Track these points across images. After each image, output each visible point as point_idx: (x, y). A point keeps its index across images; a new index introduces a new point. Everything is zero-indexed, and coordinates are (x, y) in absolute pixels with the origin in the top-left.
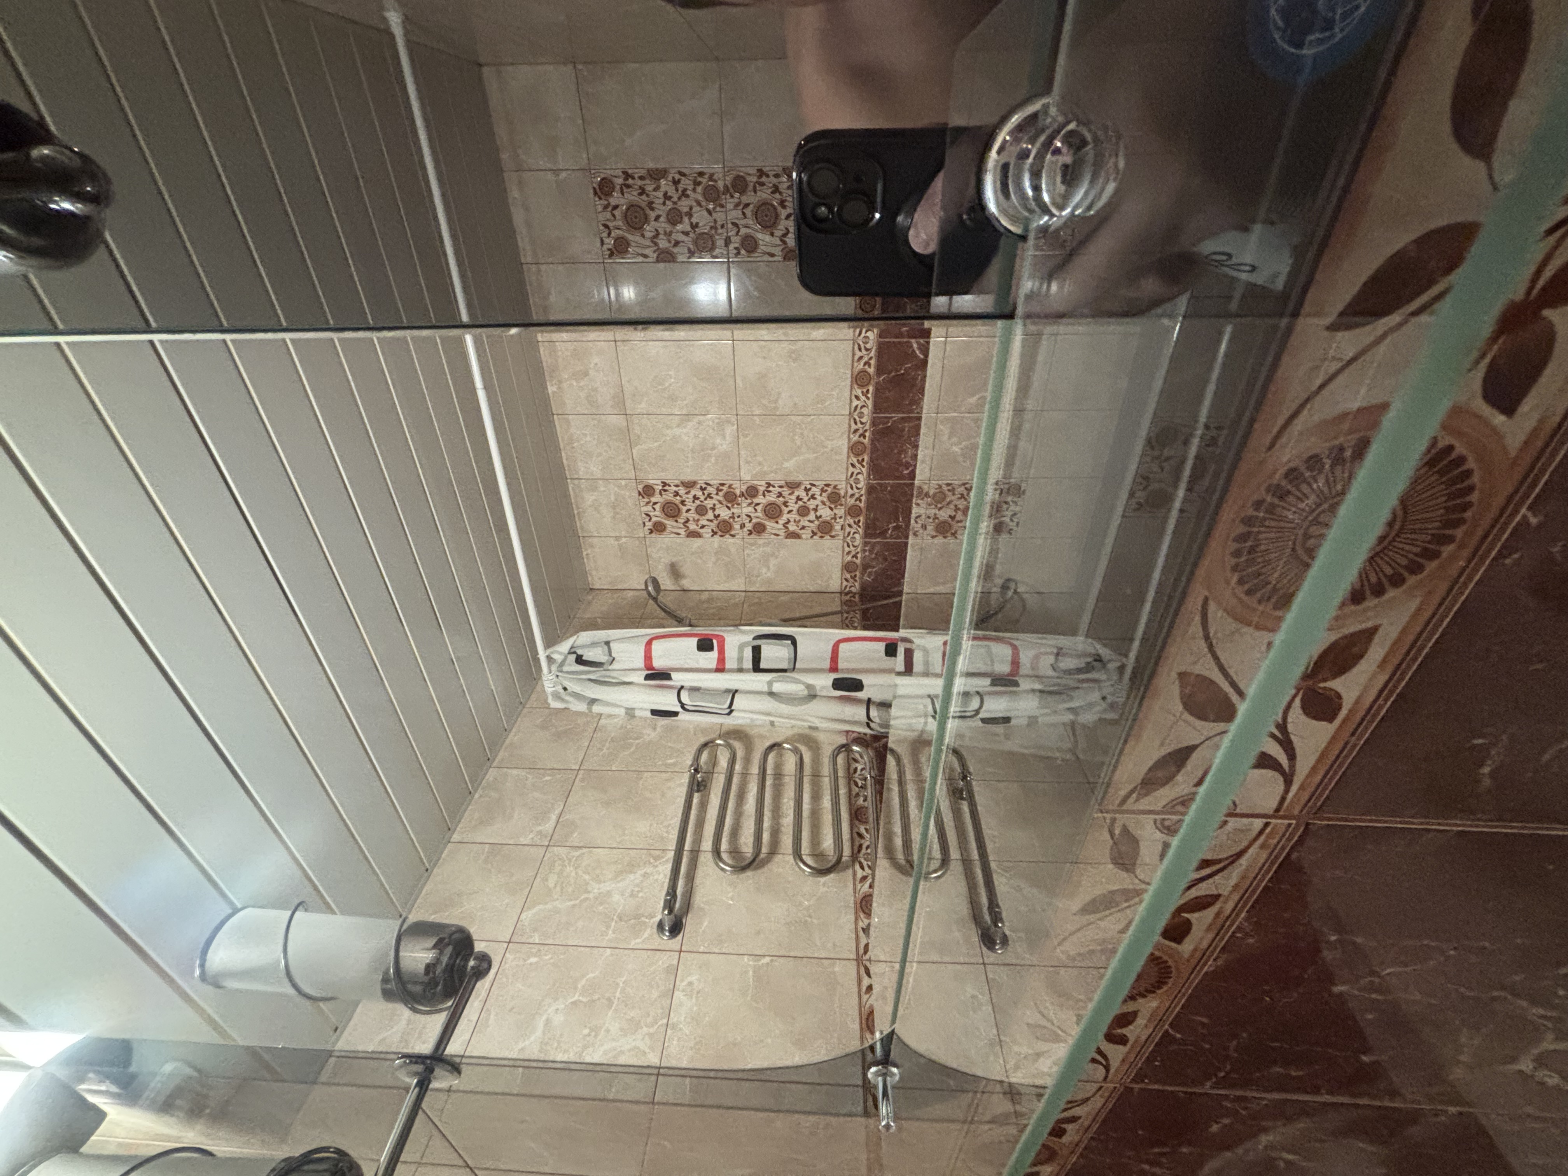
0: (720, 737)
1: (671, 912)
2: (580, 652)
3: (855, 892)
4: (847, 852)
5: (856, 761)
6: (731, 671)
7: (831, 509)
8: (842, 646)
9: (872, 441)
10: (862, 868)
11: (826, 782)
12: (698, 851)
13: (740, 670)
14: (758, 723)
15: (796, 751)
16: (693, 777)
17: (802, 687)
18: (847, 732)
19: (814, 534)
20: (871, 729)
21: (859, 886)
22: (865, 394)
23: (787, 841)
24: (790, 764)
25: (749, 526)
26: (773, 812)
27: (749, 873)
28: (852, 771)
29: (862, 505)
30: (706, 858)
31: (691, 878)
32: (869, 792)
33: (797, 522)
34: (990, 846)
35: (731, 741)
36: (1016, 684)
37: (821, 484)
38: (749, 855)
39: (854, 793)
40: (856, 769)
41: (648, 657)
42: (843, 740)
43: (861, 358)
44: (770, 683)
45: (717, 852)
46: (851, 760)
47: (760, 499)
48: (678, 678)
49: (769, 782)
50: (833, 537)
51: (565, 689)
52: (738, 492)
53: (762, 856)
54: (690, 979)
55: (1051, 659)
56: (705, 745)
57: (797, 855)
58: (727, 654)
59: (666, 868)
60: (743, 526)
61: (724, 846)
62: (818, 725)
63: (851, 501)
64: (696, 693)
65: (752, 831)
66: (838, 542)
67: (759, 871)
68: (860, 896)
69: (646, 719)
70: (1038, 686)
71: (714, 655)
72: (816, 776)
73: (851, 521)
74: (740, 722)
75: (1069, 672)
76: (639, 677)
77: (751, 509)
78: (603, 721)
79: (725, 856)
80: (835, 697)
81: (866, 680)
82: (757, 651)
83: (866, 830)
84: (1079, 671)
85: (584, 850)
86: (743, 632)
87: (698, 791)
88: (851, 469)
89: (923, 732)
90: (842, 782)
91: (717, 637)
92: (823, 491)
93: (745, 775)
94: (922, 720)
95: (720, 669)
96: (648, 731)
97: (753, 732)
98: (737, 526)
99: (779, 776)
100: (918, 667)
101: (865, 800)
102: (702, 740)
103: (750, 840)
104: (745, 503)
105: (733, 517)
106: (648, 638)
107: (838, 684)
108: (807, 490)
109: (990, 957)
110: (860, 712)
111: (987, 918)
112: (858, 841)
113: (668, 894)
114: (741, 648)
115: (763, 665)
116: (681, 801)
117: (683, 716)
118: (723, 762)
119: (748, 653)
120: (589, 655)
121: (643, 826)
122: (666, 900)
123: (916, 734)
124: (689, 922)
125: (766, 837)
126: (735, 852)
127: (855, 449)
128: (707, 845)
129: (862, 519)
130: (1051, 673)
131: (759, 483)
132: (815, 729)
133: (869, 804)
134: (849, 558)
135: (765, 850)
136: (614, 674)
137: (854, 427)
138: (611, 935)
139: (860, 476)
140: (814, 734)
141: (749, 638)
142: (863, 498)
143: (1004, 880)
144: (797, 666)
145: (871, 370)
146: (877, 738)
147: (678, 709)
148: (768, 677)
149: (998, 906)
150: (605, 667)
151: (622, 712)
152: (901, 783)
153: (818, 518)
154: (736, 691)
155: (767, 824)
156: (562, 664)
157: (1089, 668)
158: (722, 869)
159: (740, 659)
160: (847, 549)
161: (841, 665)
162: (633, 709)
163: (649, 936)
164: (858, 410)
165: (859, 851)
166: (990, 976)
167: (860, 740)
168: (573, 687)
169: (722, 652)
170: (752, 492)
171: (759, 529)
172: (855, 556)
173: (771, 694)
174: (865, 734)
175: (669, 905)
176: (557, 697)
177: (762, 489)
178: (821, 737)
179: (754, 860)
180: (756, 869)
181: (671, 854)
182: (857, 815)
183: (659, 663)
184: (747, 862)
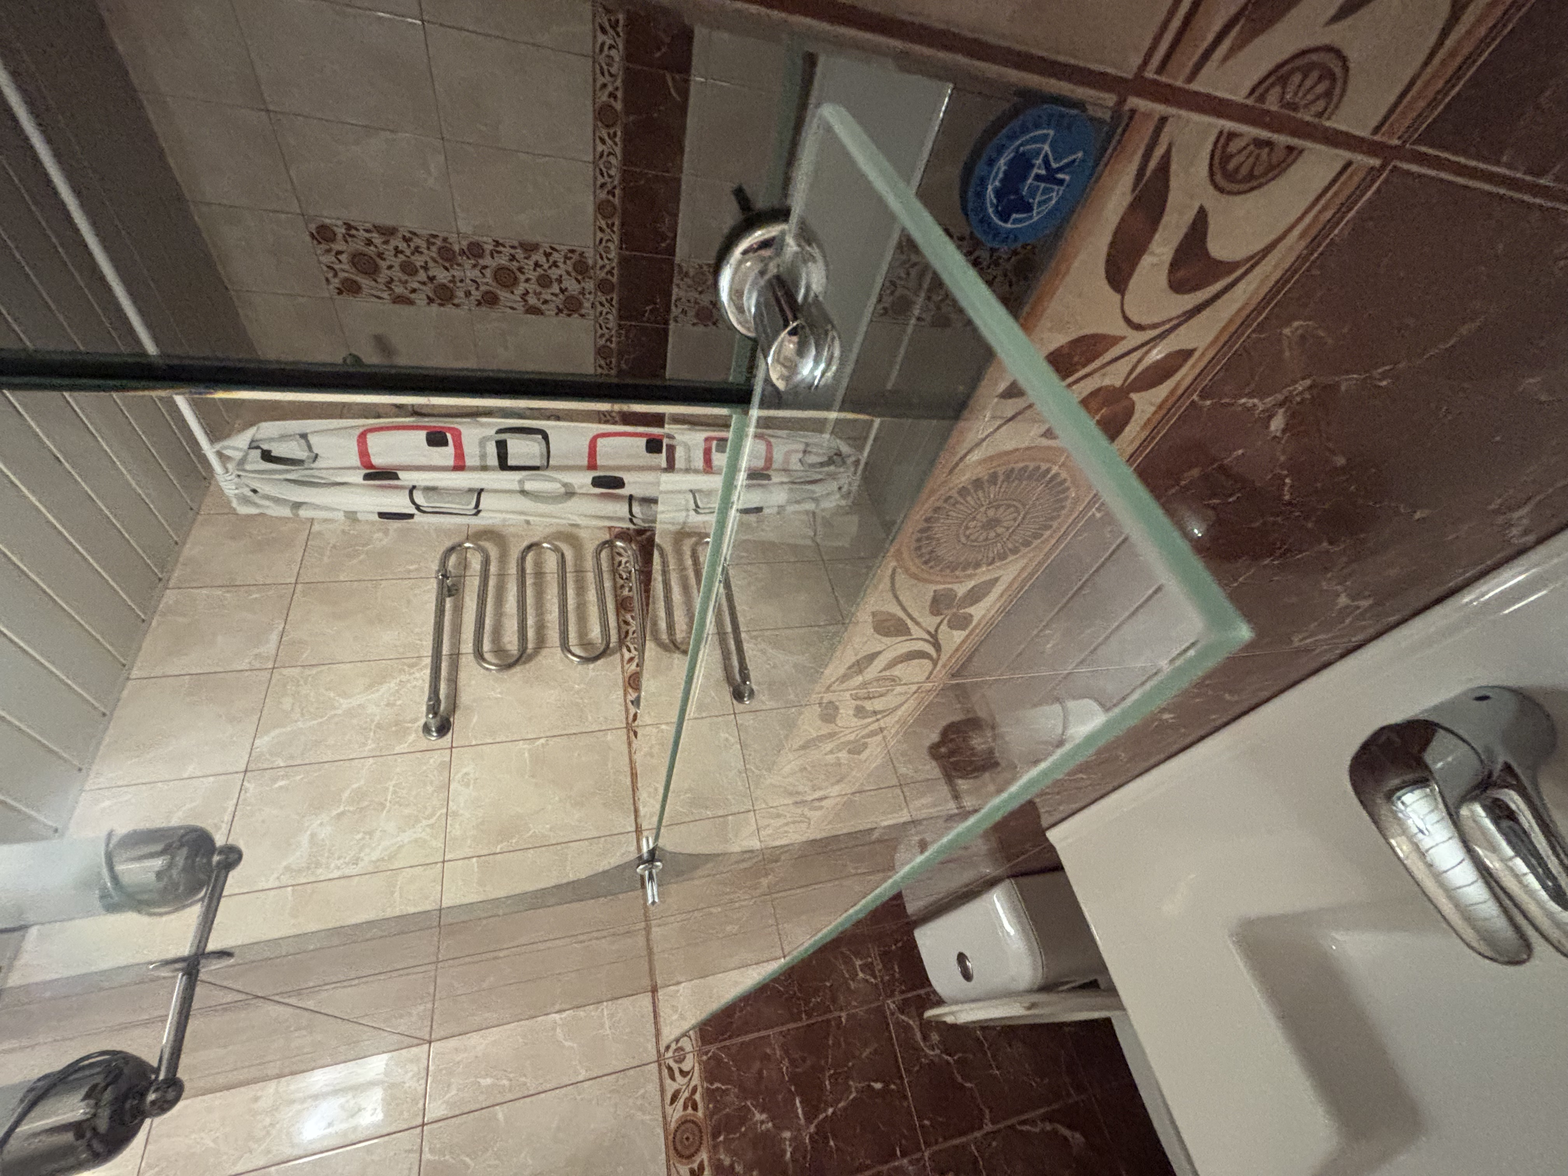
0: (468, 539)
1: (435, 714)
2: (265, 447)
3: (623, 672)
4: (614, 638)
5: (620, 554)
6: (473, 469)
7: (579, 282)
8: (600, 442)
9: (623, 200)
10: (629, 651)
11: (590, 577)
12: (458, 654)
13: (484, 468)
14: (510, 522)
15: (556, 549)
16: (441, 584)
17: (559, 485)
18: (610, 528)
19: (560, 311)
20: (634, 524)
21: (626, 666)
22: (613, 137)
23: (553, 635)
24: (551, 562)
25: (476, 295)
26: (537, 609)
27: (517, 669)
28: (616, 563)
29: (615, 280)
30: (468, 660)
31: (453, 681)
32: (633, 583)
33: (537, 294)
34: (741, 620)
35: (482, 543)
36: (768, 477)
37: (564, 248)
38: (516, 652)
39: (618, 585)
40: (620, 563)
41: (364, 454)
42: (607, 537)
43: (604, 86)
44: (521, 482)
45: (479, 654)
46: (614, 554)
47: (487, 261)
48: (407, 478)
49: (529, 581)
50: (582, 316)
51: (255, 491)
52: (456, 248)
53: (529, 651)
54: (465, 770)
55: (800, 455)
56: (452, 549)
57: (565, 646)
58: (467, 450)
59: (426, 673)
60: (468, 294)
61: (487, 646)
62: (579, 522)
63: (602, 275)
64: (431, 494)
65: (516, 628)
66: (589, 323)
67: (527, 666)
68: (627, 675)
69: (373, 523)
70: (785, 480)
71: (450, 450)
72: (580, 572)
73: (603, 299)
74: (490, 522)
75: (813, 466)
76: (357, 477)
77: (476, 272)
78: (316, 528)
79: (487, 656)
80: (595, 495)
81: (627, 477)
82: (502, 446)
83: (632, 617)
84: (822, 464)
85: (323, 668)
86: (482, 425)
87: (449, 596)
88: (599, 235)
89: (684, 523)
90: (606, 576)
91: (450, 429)
92: (566, 258)
93: (502, 576)
94: (684, 514)
95: (459, 466)
96: (380, 535)
97: (506, 531)
98: (461, 294)
99: (539, 574)
100: (679, 463)
101: (630, 590)
102: (448, 544)
103: (515, 639)
104: (468, 263)
105: (453, 281)
106: (361, 430)
107: (598, 482)
108: (547, 255)
109: (739, 707)
110: (622, 509)
111: (738, 677)
112: (624, 628)
113: (430, 699)
114: (483, 442)
115: (511, 462)
116: (432, 606)
117: (419, 518)
118: (475, 563)
119: (492, 449)
120: (278, 450)
121: (388, 637)
122: (428, 706)
123: (679, 527)
124: (458, 721)
125: (531, 633)
126: (499, 651)
127: (602, 208)
128: (467, 646)
129: (615, 296)
130: (799, 467)
131: (485, 239)
132: (577, 526)
133: (634, 594)
134: (602, 342)
135: (531, 645)
136: (324, 474)
137: (600, 180)
138: (371, 745)
139: (610, 244)
140: (575, 531)
141: (492, 432)
142: (615, 272)
143: (751, 645)
144: (551, 462)
145: (618, 106)
146: (640, 532)
147: (412, 510)
148: (517, 475)
149: (746, 669)
150: (306, 466)
151: (340, 516)
152: (665, 572)
153: (563, 291)
154: (482, 490)
155: (530, 621)
156: (242, 462)
157: (830, 462)
158: (487, 669)
159: (483, 456)
160: (600, 332)
161: (599, 462)
162: (356, 513)
163: (415, 738)
164: (604, 158)
165: (626, 637)
166: (739, 722)
167: (623, 535)
168: (265, 488)
169: (459, 446)
170: (475, 250)
171: (490, 300)
172: (609, 340)
173: (523, 492)
174: (628, 529)
175: (434, 709)
176: (245, 500)
177: (489, 247)
178: (583, 534)
179: (521, 657)
180: (525, 663)
181: (428, 661)
182: (622, 605)
183: (377, 460)
184: (514, 659)
